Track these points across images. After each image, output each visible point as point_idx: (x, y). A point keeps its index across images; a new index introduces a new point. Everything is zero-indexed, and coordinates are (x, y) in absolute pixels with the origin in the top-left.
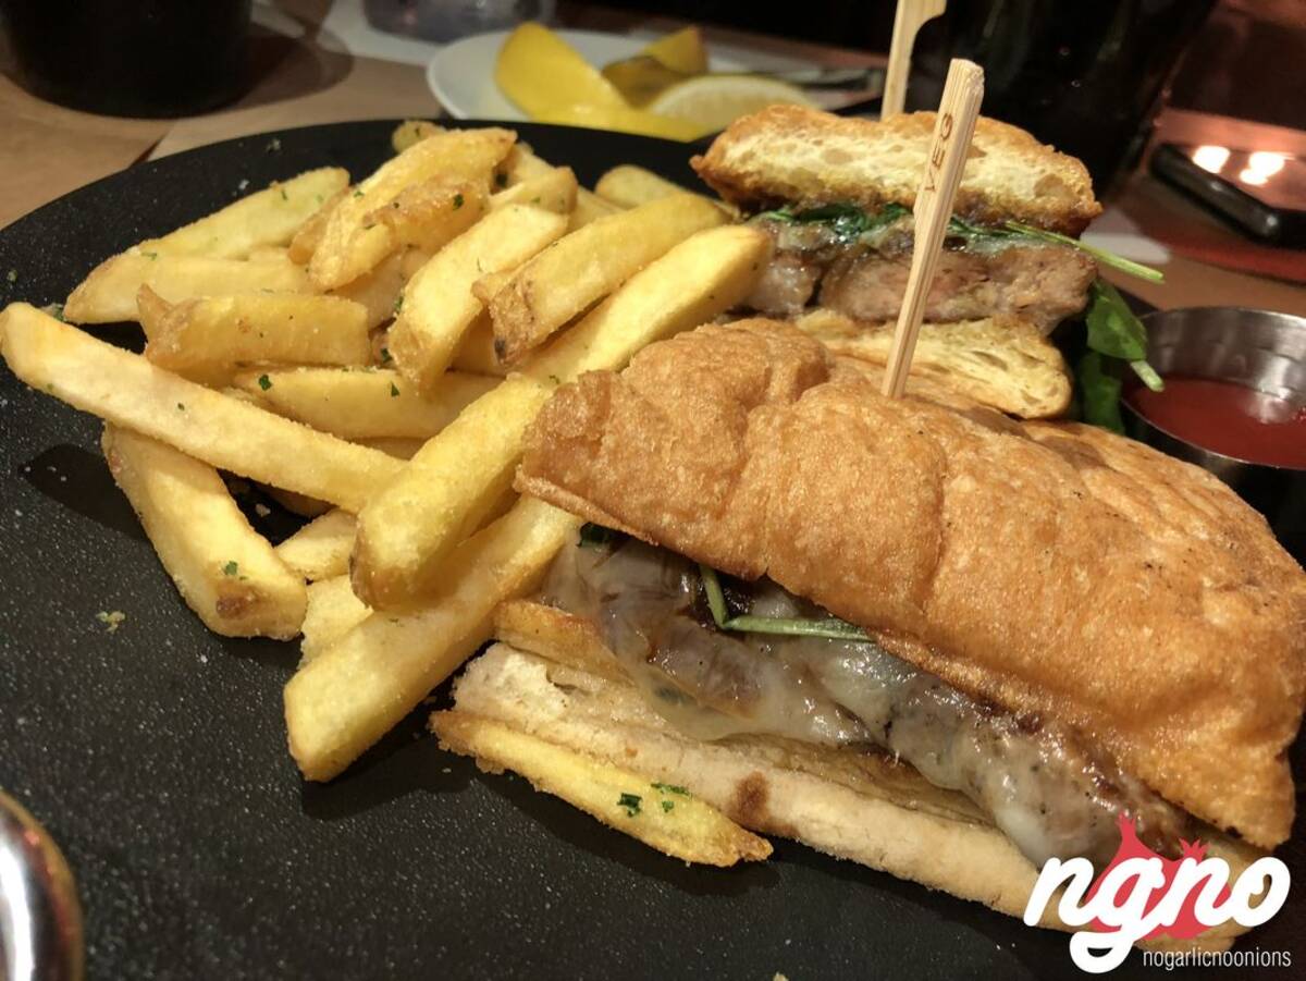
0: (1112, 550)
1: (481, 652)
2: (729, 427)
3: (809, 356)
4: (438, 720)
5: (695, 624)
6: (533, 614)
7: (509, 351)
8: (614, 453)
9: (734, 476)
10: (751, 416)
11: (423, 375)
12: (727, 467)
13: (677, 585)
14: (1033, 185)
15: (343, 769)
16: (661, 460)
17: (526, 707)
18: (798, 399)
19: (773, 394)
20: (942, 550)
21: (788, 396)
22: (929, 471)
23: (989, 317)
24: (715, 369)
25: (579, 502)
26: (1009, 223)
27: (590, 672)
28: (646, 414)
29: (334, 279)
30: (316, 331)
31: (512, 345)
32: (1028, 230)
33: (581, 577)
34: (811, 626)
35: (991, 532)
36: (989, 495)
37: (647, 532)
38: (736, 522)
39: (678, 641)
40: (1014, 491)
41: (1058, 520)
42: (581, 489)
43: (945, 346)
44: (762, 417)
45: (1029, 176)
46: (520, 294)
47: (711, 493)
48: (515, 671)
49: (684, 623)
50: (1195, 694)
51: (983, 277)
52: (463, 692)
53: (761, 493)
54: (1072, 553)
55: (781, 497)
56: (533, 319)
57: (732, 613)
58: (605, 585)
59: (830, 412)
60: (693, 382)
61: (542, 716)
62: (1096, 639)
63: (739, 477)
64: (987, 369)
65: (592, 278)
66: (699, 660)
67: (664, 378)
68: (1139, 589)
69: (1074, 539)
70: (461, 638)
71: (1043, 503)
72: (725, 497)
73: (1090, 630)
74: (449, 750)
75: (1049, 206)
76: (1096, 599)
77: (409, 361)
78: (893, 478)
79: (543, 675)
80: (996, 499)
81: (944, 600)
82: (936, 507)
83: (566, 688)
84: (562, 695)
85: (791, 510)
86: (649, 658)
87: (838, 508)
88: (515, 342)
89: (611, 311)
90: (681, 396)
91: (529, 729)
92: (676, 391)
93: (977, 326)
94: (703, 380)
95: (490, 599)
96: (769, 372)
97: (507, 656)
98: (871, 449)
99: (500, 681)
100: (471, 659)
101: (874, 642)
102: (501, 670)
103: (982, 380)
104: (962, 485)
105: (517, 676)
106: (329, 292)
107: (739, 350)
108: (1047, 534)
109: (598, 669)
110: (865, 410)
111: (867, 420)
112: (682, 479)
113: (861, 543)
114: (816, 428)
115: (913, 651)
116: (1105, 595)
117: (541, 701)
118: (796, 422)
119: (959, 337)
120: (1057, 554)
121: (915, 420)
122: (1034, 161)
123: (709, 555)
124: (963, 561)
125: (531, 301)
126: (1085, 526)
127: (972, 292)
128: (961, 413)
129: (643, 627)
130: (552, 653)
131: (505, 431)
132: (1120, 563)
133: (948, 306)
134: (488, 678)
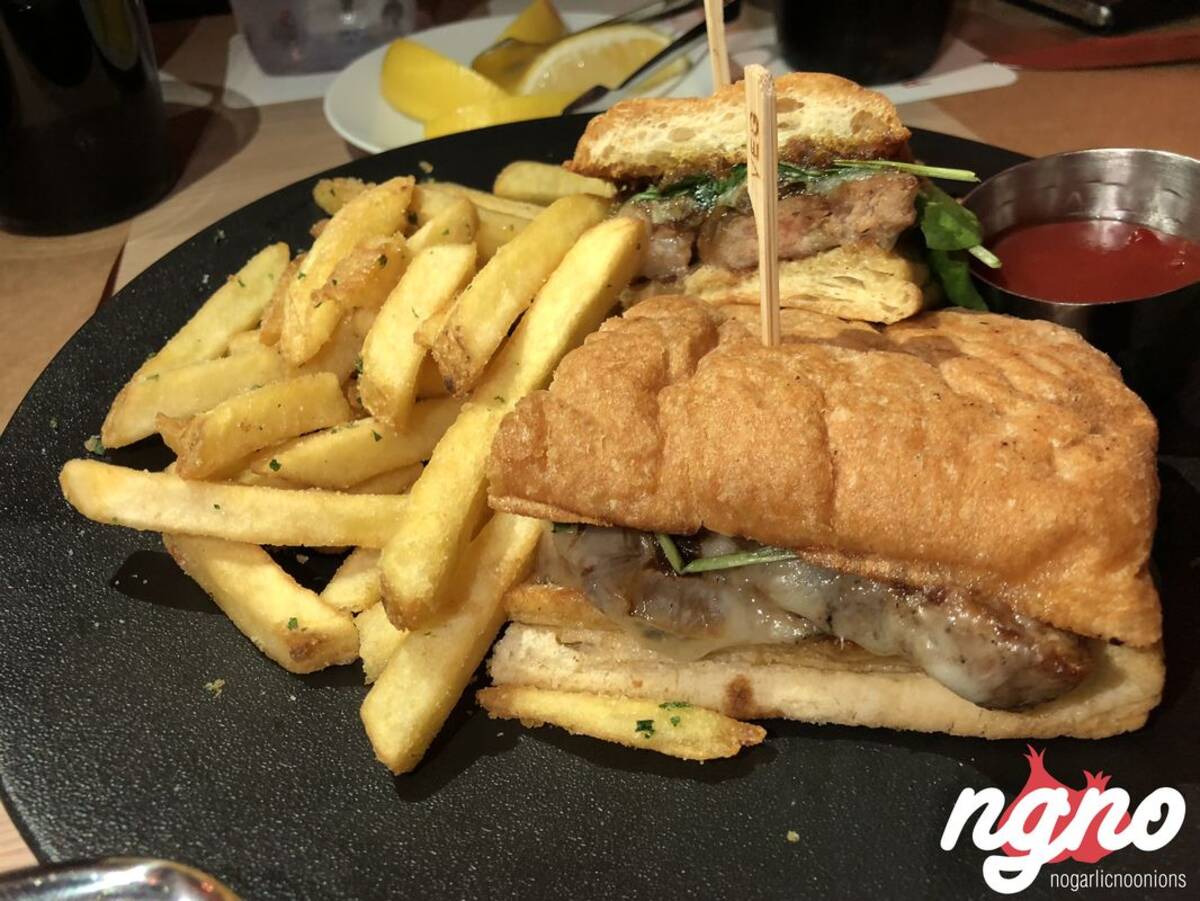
0: (973, 437)
1: (501, 635)
2: (643, 416)
3: (696, 329)
4: (484, 697)
5: (659, 573)
6: (532, 596)
7: (457, 387)
8: (559, 461)
9: (657, 455)
10: (660, 398)
11: (395, 420)
12: (650, 449)
13: (638, 546)
14: (849, 124)
15: (420, 758)
16: (597, 458)
17: (548, 668)
18: (695, 371)
19: (673, 373)
20: (835, 474)
21: (686, 370)
22: (809, 412)
23: (839, 246)
24: (623, 366)
25: (541, 507)
26: (838, 161)
27: (590, 629)
28: (576, 421)
29: (303, 357)
30: (301, 408)
31: (458, 382)
32: (855, 164)
33: (562, 557)
34: (749, 557)
35: (870, 453)
36: (862, 420)
37: (603, 518)
38: (668, 492)
39: (649, 592)
40: (883, 409)
41: (924, 424)
42: (540, 498)
43: (810, 277)
44: (669, 398)
45: (843, 116)
46: (452, 338)
47: (643, 474)
48: (531, 643)
49: (651, 575)
50: (1060, 542)
51: (826, 213)
52: (497, 670)
53: (682, 465)
54: (937, 452)
55: (698, 464)
56: (468, 358)
57: (686, 559)
58: (582, 561)
59: (722, 379)
60: (607, 385)
61: (561, 672)
62: (972, 518)
63: (662, 455)
64: (849, 290)
65: (508, 305)
66: (670, 603)
67: (583, 385)
68: (997, 468)
69: (939, 438)
70: (483, 632)
71: (908, 413)
72: (654, 475)
73: (965, 512)
74: (498, 718)
75: (866, 139)
76: (965, 485)
77: (382, 410)
78: (782, 427)
79: (554, 641)
80: (869, 422)
81: (844, 516)
82: (823, 440)
83: (575, 645)
84: (573, 653)
85: (708, 473)
86: (630, 612)
87: (744, 462)
88: (460, 378)
89: (529, 327)
90: (600, 399)
91: (555, 686)
92: (595, 394)
93: (832, 255)
94: (614, 381)
95: (496, 596)
96: (666, 355)
97: (522, 633)
98: (760, 405)
99: (522, 654)
100: (495, 642)
101: (800, 558)
102: (520, 645)
103: (847, 300)
104: (839, 416)
105: (534, 646)
106: (302, 365)
107: (638, 341)
108: (916, 441)
109: (594, 625)
110: (749, 370)
111: (752, 378)
112: (617, 469)
113: (769, 486)
114: (713, 397)
115: (832, 560)
116: (972, 481)
117: (557, 661)
118: (696, 397)
119: (820, 268)
120: (926, 456)
121: (791, 364)
122: (845, 102)
123: (654, 525)
124: (852, 481)
125: (463, 343)
126: (946, 424)
127: (820, 227)
128: (831, 342)
129: (620, 588)
130: (556, 621)
131: (471, 457)
132: (980, 448)
133: (805, 243)
134: (511, 654)
